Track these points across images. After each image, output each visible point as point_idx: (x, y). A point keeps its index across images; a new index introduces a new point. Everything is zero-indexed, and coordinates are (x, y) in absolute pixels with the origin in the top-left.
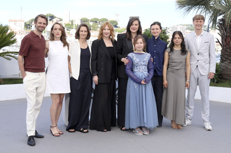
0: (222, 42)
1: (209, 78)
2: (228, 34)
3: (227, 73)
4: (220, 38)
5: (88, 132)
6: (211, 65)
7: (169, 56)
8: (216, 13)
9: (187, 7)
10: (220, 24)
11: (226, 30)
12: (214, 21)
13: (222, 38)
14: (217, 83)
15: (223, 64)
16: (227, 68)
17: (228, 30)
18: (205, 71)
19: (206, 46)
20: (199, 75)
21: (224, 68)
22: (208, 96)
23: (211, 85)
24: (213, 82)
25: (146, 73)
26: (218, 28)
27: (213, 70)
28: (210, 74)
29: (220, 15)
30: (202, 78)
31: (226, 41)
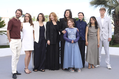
0: (114, 23)
1: (108, 41)
2: (117, 19)
3: (118, 40)
5: (44, 71)
8: (111, 8)
9: (95, 5)
10: (113, 14)
11: (116, 17)
12: (110, 13)
13: (114, 21)
14: (113, 45)
15: (115, 35)
16: (117, 37)
17: (117, 17)
18: (106, 37)
20: (103, 39)
22: (108, 50)
23: (110, 46)
26: (112, 16)
28: (109, 39)
29: (113, 9)
30: (105, 41)
31: (116, 23)
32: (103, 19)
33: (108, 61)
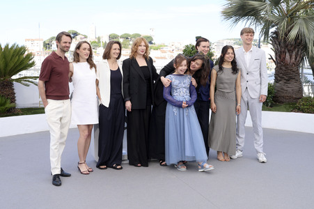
0: (276, 58)
1: (260, 101)
2: (283, 49)
3: (283, 95)
4: (273, 54)
5: (121, 168)
6: (263, 86)
7: (217, 75)
8: (268, 25)
9: (234, 18)
10: (272, 37)
11: (280, 45)
12: (266, 33)
13: (276, 54)
14: (271, 106)
15: (278, 84)
16: (282, 89)
17: (282, 44)
18: (256, 94)
19: (257, 64)
20: (249, 97)
21: (279, 89)
22: (260, 122)
23: (264, 109)
24: (267, 106)
25: (187, 97)
26: (271, 42)
27: (265, 92)
28: (261, 96)
29: (273, 26)
30: (252, 101)
31: (280, 57)
32: (248, 53)
33: (259, 145)
